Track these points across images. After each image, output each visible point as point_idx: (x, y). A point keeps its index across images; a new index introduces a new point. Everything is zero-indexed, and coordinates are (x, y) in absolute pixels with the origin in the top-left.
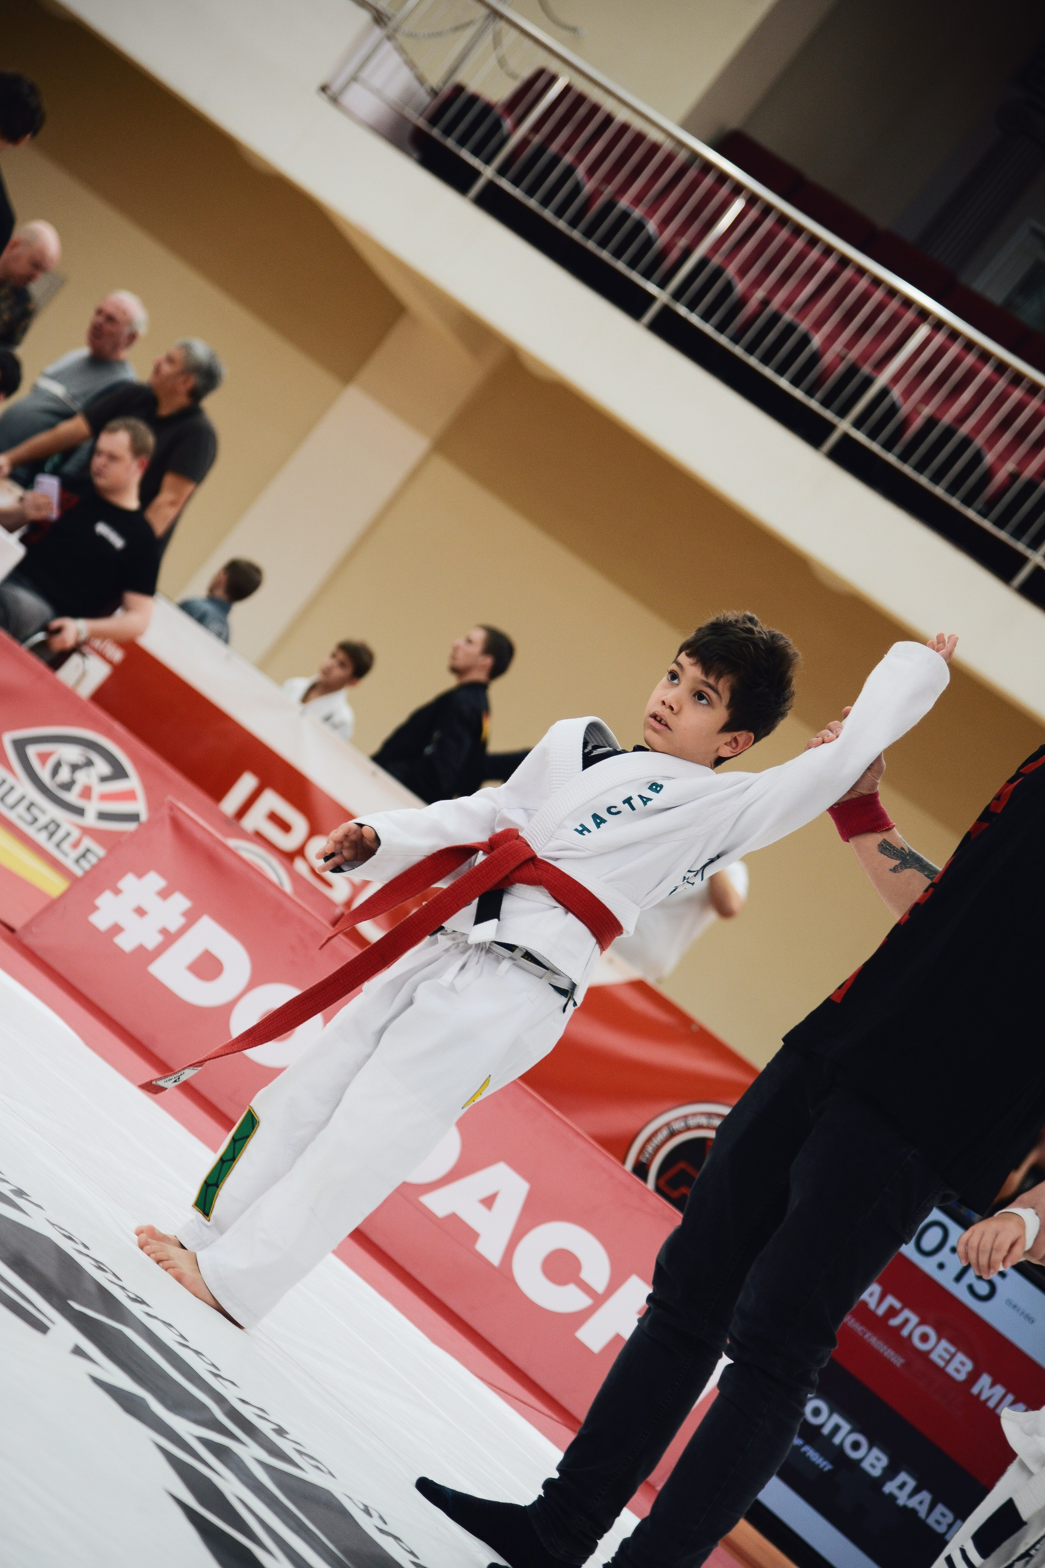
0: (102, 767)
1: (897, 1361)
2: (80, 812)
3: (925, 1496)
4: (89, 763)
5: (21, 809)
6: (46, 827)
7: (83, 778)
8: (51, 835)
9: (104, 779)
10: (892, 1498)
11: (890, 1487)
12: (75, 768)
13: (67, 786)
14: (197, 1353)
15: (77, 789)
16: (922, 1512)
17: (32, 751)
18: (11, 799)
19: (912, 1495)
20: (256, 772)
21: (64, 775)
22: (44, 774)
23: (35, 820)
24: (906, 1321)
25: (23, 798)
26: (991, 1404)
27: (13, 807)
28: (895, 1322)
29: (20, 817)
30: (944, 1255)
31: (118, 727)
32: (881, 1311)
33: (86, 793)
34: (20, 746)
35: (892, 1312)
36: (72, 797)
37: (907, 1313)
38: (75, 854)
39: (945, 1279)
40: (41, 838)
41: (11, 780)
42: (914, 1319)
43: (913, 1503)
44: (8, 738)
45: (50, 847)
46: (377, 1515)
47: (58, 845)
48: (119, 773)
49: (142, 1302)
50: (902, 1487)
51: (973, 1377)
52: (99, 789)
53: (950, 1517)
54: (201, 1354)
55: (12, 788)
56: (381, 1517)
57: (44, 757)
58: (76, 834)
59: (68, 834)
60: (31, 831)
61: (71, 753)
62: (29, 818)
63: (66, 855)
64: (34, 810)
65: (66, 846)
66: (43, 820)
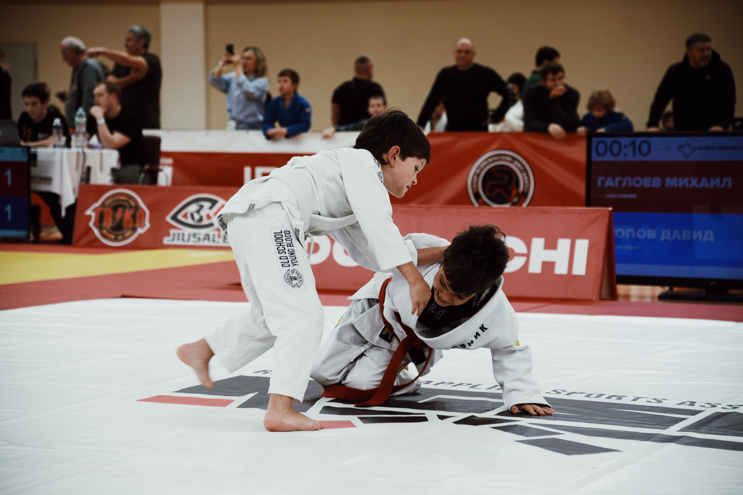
0: (207, 205)
1: (633, 196)
2: (211, 225)
3: (676, 232)
4: (202, 207)
5: (192, 239)
6: (205, 239)
7: (203, 213)
8: (209, 239)
9: (211, 208)
10: (666, 241)
11: (663, 238)
12: (198, 212)
13: (201, 219)
14: (460, 384)
15: (205, 218)
16: (679, 237)
17: (180, 217)
18: (186, 238)
19: (671, 235)
20: (248, 165)
21: (197, 217)
22: (190, 221)
23: (199, 239)
24: (627, 182)
25: (189, 235)
26: (676, 185)
27: (189, 240)
28: (624, 185)
29: (194, 242)
30: (624, 150)
31: (202, 188)
32: (617, 184)
33: (209, 217)
34: (174, 218)
35: (620, 182)
36: (205, 222)
37: (626, 179)
38: (221, 240)
39: (630, 158)
40: (206, 243)
41: (181, 232)
42: (629, 179)
43: (674, 237)
44: (168, 219)
45: (211, 244)
46: (561, 391)
47: (214, 241)
48: (214, 202)
49: (430, 382)
50: (666, 235)
51: (663, 182)
52: (211, 212)
53: (689, 232)
54: (462, 384)
55: (183, 235)
56: (563, 391)
57: (185, 216)
58: (216, 233)
59: (214, 235)
60: (201, 243)
61: (193, 208)
62: (196, 240)
63: (218, 242)
64: (197, 236)
65: (216, 239)
66: (202, 237)
